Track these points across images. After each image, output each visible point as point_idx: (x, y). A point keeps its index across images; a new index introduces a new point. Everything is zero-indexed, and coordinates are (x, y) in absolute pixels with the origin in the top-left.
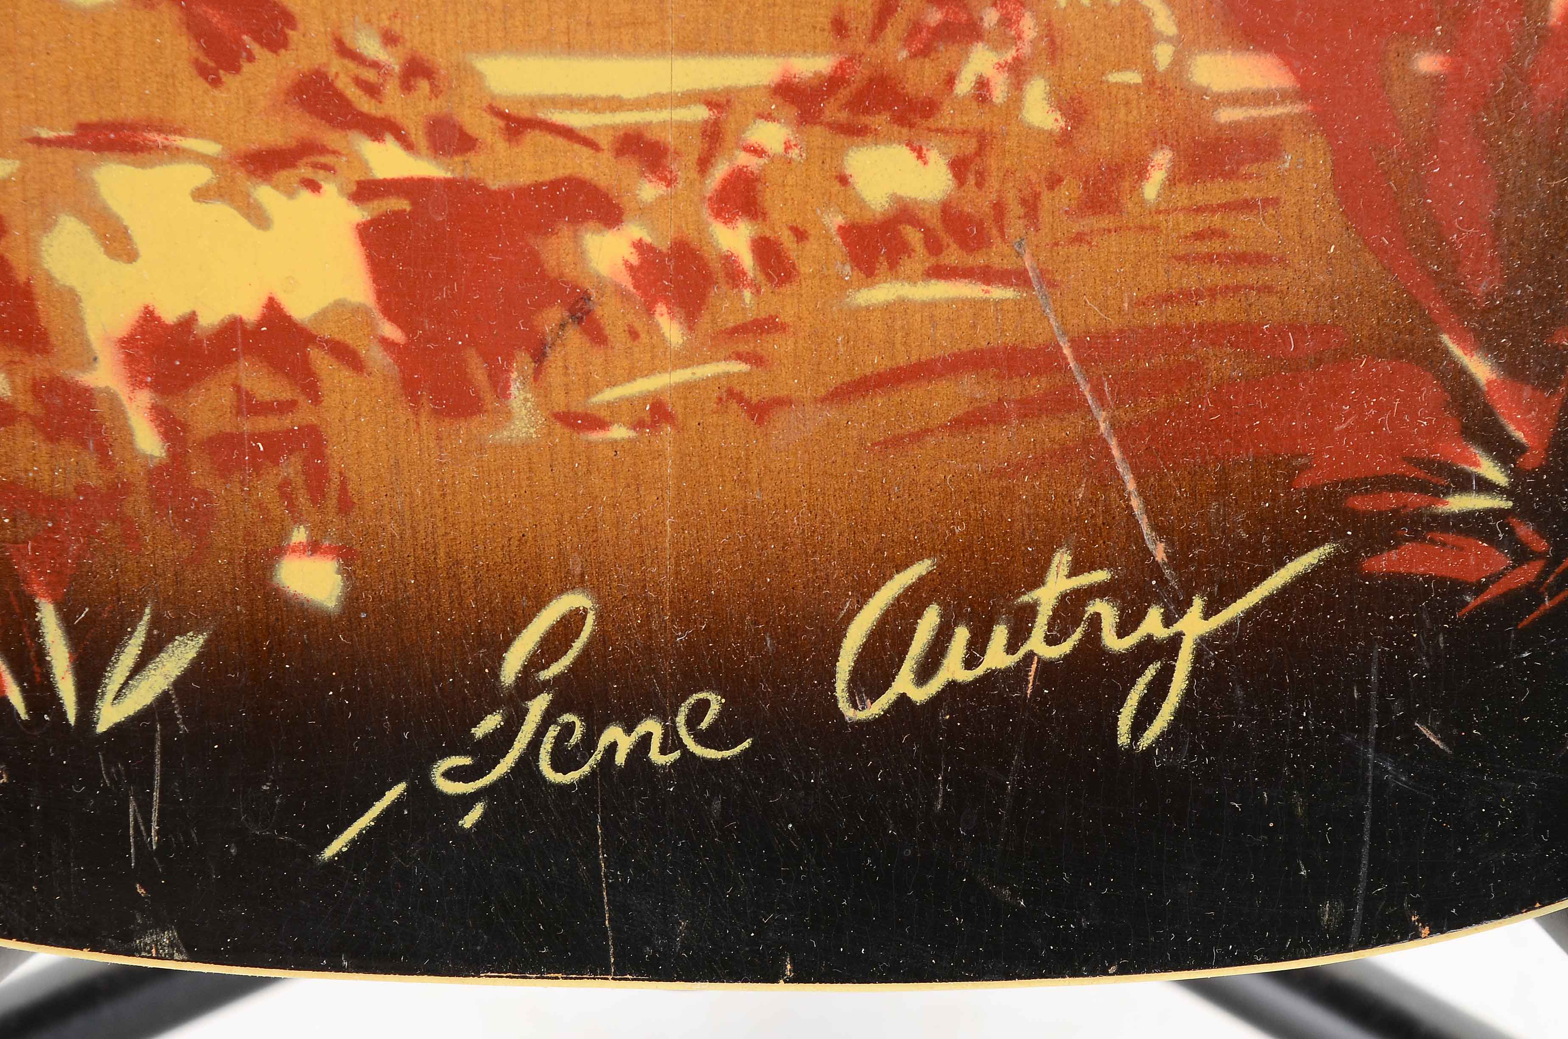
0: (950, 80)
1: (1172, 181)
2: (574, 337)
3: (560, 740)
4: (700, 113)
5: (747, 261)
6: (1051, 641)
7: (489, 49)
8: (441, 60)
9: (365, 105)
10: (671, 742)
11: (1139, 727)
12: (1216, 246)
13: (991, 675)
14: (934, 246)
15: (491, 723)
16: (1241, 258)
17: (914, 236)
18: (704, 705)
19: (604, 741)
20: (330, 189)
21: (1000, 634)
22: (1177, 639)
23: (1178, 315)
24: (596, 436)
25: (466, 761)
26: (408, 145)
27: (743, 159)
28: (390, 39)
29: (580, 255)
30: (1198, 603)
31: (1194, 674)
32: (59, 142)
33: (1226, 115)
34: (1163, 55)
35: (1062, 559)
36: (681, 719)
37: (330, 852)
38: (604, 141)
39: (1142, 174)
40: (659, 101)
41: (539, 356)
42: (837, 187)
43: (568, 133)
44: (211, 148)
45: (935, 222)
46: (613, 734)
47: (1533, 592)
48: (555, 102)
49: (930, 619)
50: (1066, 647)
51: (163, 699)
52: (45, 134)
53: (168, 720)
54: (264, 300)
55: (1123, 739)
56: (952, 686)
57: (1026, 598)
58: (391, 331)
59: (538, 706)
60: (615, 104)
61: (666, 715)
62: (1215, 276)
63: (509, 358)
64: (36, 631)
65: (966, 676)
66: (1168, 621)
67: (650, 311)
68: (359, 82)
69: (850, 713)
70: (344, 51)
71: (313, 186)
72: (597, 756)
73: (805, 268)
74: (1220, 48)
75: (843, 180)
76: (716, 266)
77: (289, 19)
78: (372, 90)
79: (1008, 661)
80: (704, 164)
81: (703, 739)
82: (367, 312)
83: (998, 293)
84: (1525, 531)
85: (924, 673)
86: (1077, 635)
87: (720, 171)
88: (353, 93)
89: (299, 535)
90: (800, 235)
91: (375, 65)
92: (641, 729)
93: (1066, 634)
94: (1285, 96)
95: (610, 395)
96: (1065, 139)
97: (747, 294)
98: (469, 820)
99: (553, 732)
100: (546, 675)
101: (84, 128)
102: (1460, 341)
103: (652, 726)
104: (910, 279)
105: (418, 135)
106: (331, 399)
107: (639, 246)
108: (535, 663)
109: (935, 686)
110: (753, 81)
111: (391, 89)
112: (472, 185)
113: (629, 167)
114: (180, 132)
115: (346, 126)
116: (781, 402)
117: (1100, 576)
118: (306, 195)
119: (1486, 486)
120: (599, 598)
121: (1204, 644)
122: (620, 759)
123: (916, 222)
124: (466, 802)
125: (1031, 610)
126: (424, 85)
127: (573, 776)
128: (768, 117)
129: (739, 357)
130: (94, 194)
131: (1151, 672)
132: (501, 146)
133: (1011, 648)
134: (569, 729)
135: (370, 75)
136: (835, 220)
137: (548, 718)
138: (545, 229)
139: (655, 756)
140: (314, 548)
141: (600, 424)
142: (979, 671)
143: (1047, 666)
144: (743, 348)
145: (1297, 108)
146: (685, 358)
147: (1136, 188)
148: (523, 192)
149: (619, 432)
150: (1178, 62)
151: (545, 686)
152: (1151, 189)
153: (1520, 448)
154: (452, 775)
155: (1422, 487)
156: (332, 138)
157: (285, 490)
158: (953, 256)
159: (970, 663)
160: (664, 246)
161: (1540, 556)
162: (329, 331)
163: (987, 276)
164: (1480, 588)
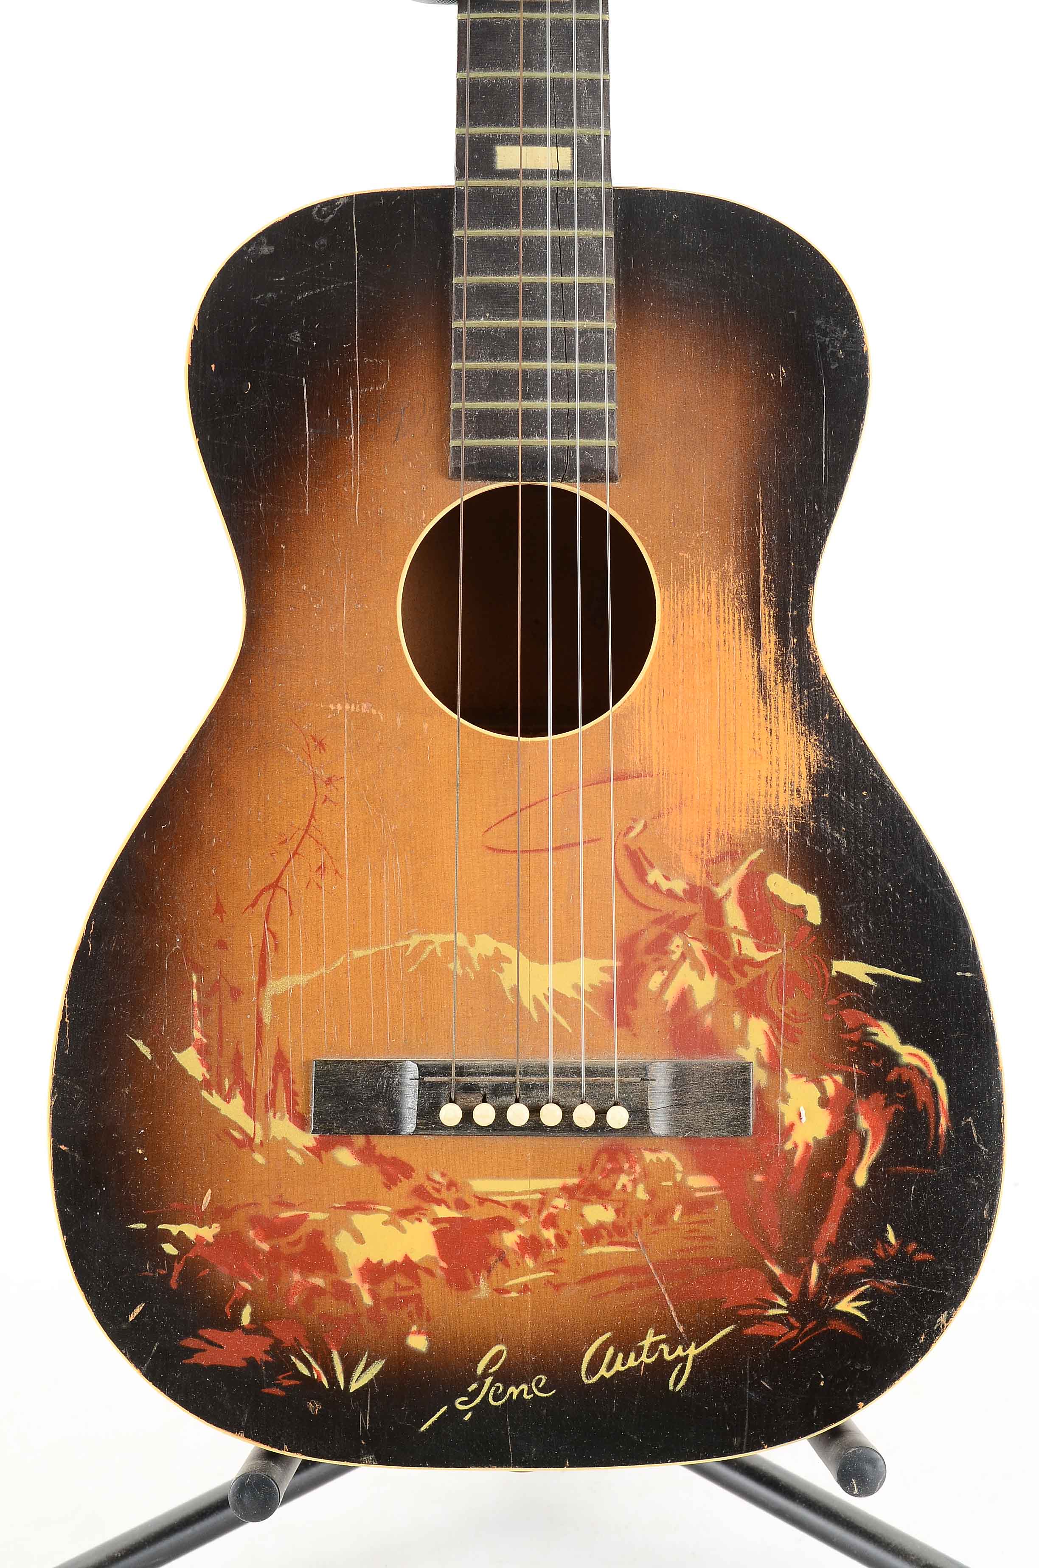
0: (614, 1185)
1: (682, 1215)
2: (499, 1265)
3: (496, 1391)
4: (539, 1196)
5: (553, 1241)
6: (648, 1357)
7: (473, 1177)
8: (459, 1180)
9: (436, 1195)
10: (530, 1389)
11: (676, 1384)
12: (696, 1234)
13: (630, 1368)
14: (610, 1235)
15: (474, 1386)
16: (704, 1238)
17: (604, 1233)
18: (541, 1379)
19: (509, 1392)
20: (424, 1220)
21: (632, 1355)
22: (687, 1356)
23: (684, 1255)
24: (506, 1296)
25: (466, 1399)
26: (449, 1208)
27: (551, 1210)
28: (443, 1175)
29: (502, 1240)
30: (693, 1344)
31: (693, 1367)
32: (341, 1208)
33: (698, 1194)
34: (679, 1177)
35: (651, 1331)
36: (533, 1384)
37: (422, 1429)
38: (508, 1205)
39: (673, 1212)
40: (526, 1193)
41: (489, 1271)
42: (580, 1218)
43: (498, 1203)
44: (388, 1209)
45: (610, 1228)
46: (512, 1389)
47: (795, 1339)
48: (494, 1193)
49: (611, 1351)
50: (653, 1359)
51: (371, 1381)
52: (337, 1205)
53: (373, 1388)
54: (404, 1256)
55: (671, 1388)
56: (618, 1372)
57: (640, 1344)
58: (443, 1264)
59: (489, 1381)
60: (512, 1194)
61: (529, 1383)
62: (696, 1243)
63: (480, 1272)
64: (331, 1360)
65: (622, 1369)
66: (684, 1350)
67: (523, 1257)
68: (434, 1188)
69: (586, 1381)
70: (430, 1179)
71: (420, 1220)
72: (507, 1396)
73: (571, 1243)
74: (696, 1174)
75: (582, 1216)
76: (543, 1242)
77: (413, 1170)
78: (438, 1191)
79: (636, 1363)
80: (540, 1212)
81: (540, 1390)
82: (436, 1258)
83: (630, 1249)
84: (792, 1320)
85: (610, 1367)
86: (656, 1355)
87: (545, 1213)
88: (431, 1191)
89: (414, 1328)
90: (569, 1233)
91: (439, 1183)
92: (521, 1388)
93: (653, 1355)
94: (715, 1189)
95: (511, 1283)
96: (649, 1203)
97: (553, 1251)
98: (467, 1418)
99: (493, 1389)
100: (491, 1371)
101: (348, 1203)
102: (771, 1262)
103: (524, 1387)
104: (603, 1246)
105: (452, 1205)
106: (424, 1286)
107: (520, 1237)
108: (488, 1367)
109: (612, 1372)
110: (554, 1186)
111: (444, 1190)
112: (468, 1219)
113: (516, 1213)
114: (378, 1204)
115: (429, 1202)
116: (564, 1284)
117: (663, 1336)
118: (417, 1222)
119: (780, 1307)
120: (507, 1347)
121: (696, 1358)
122: (514, 1397)
123: (605, 1229)
124: (466, 1412)
125: (642, 1347)
126: (454, 1189)
127: (500, 1403)
128: (559, 1197)
129: (551, 1270)
130: (351, 1223)
131: (679, 1367)
132: (478, 1207)
133: (636, 1360)
134: (498, 1388)
135: (438, 1186)
136: (580, 1228)
137: (492, 1385)
138: (491, 1231)
139: (525, 1396)
140: (419, 1332)
141: (509, 1292)
142: (626, 1367)
143: (647, 1365)
144: (552, 1268)
145: (720, 1192)
146: (534, 1271)
147: (671, 1217)
148: (484, 1221)
149: (514, 1294)
150: (683, 1179)
151: (491, 1374)
152: (676, 1217)
153: (790, 1295)
154: (461, 1403)
155: (761, 1307)
156: (425, 1205)
157: (410, 1315)
158: (616, 1238)
159: (623, 1365)
160: (528, 1236)
161: (797, 1328)
162: (423, 1265)
163: (626, 1244)
164: (780, 1338)
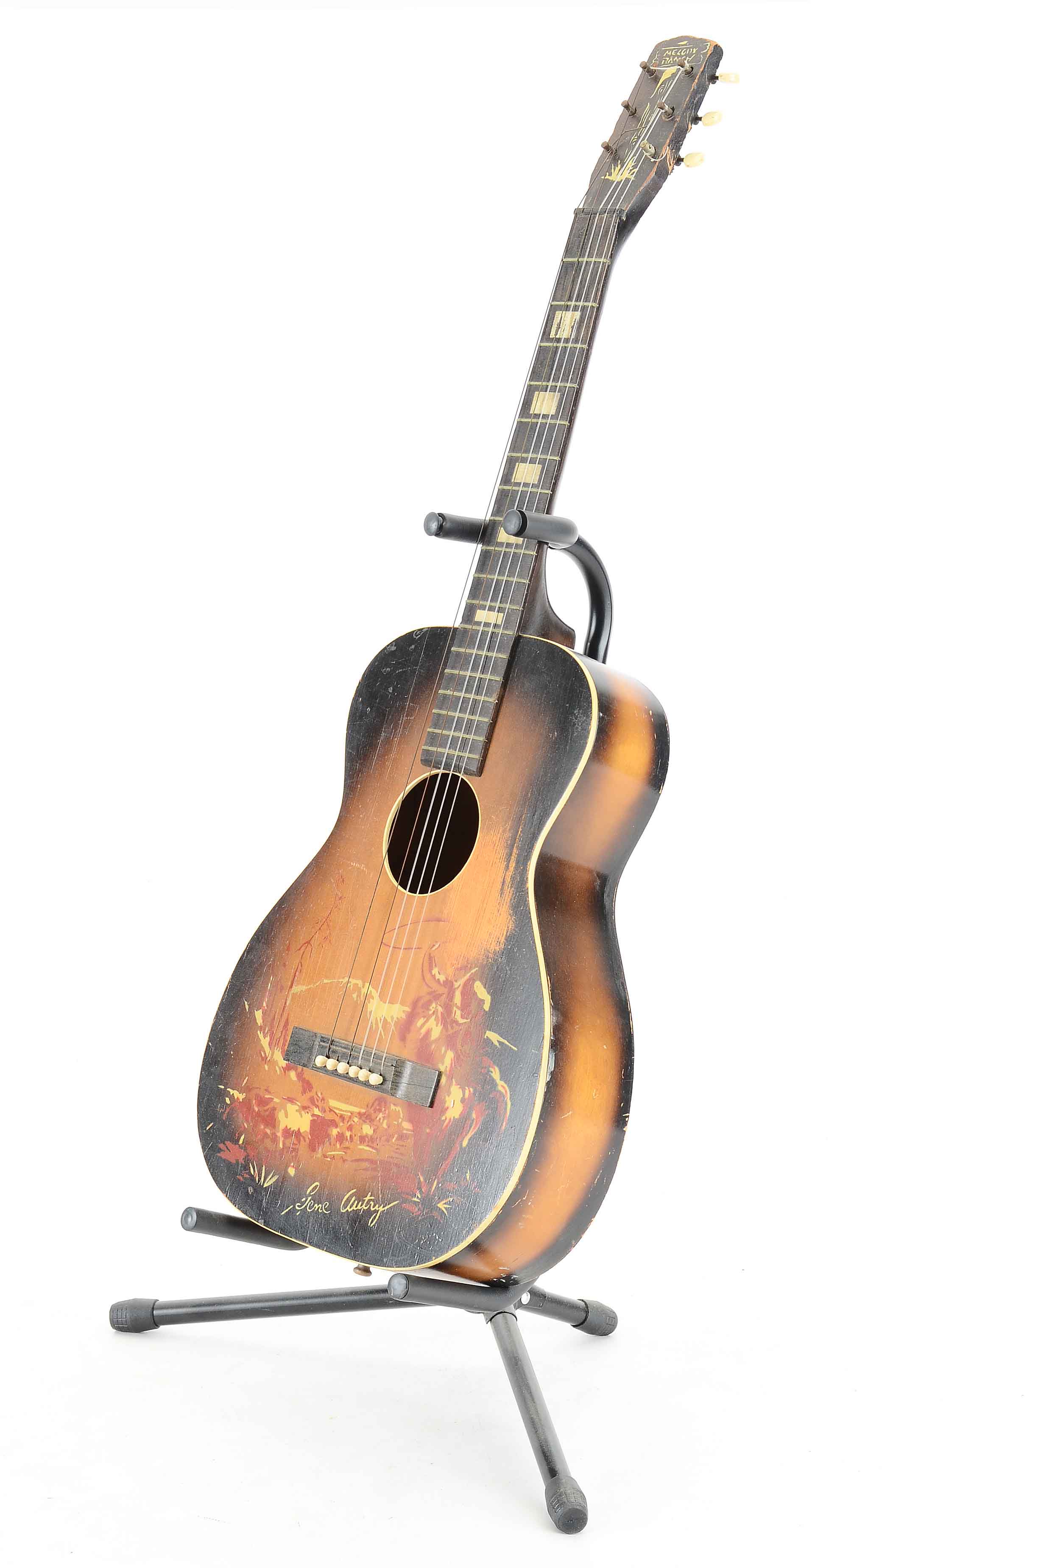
0: (376, 1117)
1: (396, 1140)
2: (327, 1143)
3: (310, 1204)
4: (349, 1114)
5: (349, 1138)
6: (365, 1206)
7: (331, 1098)
8: (325, 1098)
9: (316, 1103)
10: (322, 1208)
11: (371, 1223)
12: (398, 1151)
13: (358, 1209)
14: (369, 1142)
15: (304, 1199)
16: (400, 1154)
17: (367, 1140)
18: (326, 1204)
19: (315, 1207)
21: (360, 1203)
22: (379, 1211)
23: (391, 1160)
24: (326, 1159)
25: (300, 1204)
26: (319, 1110)
27: (352, 1122)
28: (321, 1094)
29: (332, 1132)
30: (382, 1205)
31: (380, 1216)
32: (285, 1099)
33: (405, 1132)
34: (400, 1120)
35: (370, 1194)
36: (324, 1206)
37: (282, 1214)
38: (339, 1115)
39: (393, 1138)
40: (346, 1111)
41: (323, 1145)
42: (361, 1130)
43: (336, 1113)
44: (299, 1104)
46: (316, 1205)
47: (419, 1216)
48: (335, 1108)
49: (353, 1199)
50: (367, 1208)
51: (272, 1184)
52: (284, 1097)
53: (271, 1188)
54: (298, 1128)
55: (369, 1225)
56: (353, 1210)
57: (364, 1199)
58: (310, 1137)
59: (309, 1198)
60: (341, 1110)
61: (322, 1204)
62: (397, 1155)
63: (321, 1145)
64: (262, 1169)
65: (355, 1209)
66: (378, 1208)
67: (337, 1142)
68: (317, 1099)
69: (341, 1210)
70: (317, 1094)
71: (308, 1113)
72: (314, 1209)
73: (355, 1141)
74: (406, 1121)
76: (345, 1137)
77: (311, 1088)
78: (318, 1101)
79: (360, 1208)
81: (325, 1209)
82: (307, 1132)
83: (373, 1151)
84: (421, 1206)
85: (351, 1207)
86: (368, 1206)
87: (349, 1123)
88: (316, 1100)
89: (292, 1164)
90: (355, 1135)
94: (411, 1131)
95: (329, 1153)
96: (386, 1129)
97: (347, 1143)
98: (298, 1214)
99: (310, 1203)
100: (311, 1194)
101: (288, 1098)
102: (421, 1173)
103: (320, 1206)
104: (365, 1146)
106: (301, 1145)
107: (338, 1132)
108: (311, 1192)
109: (351, 1209)
110: (356, 1111)
111: (320, 1101)
112: (324, 1118)
113: (340, 1120)
114: (297, 1101)
115: (313, 1105)
116: (346, 1160)
117: (373, 1198)
119: (418, 1197)
120: (320, 1184)
121: (381, 1212)
122: (316, 1209)
123: (368, 1138)
124: (298, 1211)
125: (365, 1200)
126: (323, 1102)
127: (312, 1210)
128: (356, 1117)
129: (344, 1152)
130: (286, 1107)
131: (375, 1215)
132: (328, 1112)
133: (361, 1206)
134: (312, 1203)
135: (318, 1098)
136: (359, 1135)
137: (310, 1201)
138: (329, 1126)
139: (320, 1210)
140: (293, 1167)
141: (327, 1158)
143: (364, 1210)
144: (345, 1151)
145: (412, 1133)
146: (338, 1150)
147: (392, 1140)
148: (329, 1120)
149: (329, 1159)
150: (401, 1122)
151: (311, 1196)
152: (394, 1140)
153: (423, 1193)
154: (298, 1206)
155: (411, 1195)
156: (312, 1107)
157: (292, 1158)
158: (370, 1144)
159: (356, 1207)
160: (341, 1133)
161: (421, 1210)
162: (303, 1135)
163: (373, 1148)
164: (414, 1213)
